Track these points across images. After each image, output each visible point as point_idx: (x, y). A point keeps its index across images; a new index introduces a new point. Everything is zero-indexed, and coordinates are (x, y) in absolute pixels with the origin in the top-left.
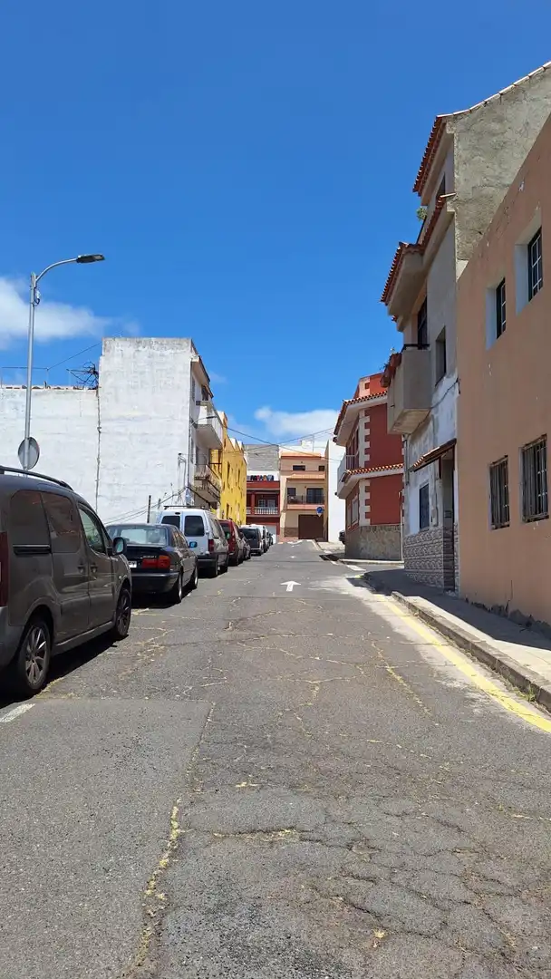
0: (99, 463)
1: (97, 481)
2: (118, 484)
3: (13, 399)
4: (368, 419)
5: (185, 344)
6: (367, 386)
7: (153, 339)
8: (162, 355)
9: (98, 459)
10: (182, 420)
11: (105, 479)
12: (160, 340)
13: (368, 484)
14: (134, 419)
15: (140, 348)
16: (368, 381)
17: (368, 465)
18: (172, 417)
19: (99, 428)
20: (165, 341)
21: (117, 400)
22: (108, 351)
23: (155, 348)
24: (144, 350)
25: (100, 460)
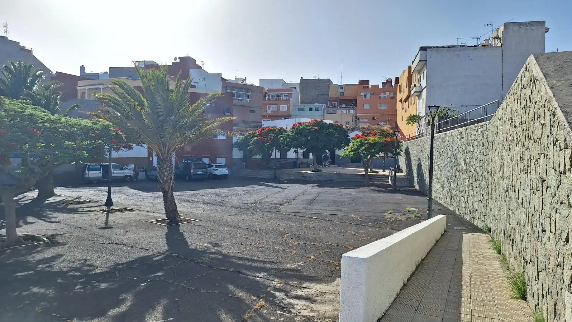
0: (503, 77)
1: (502, 85)
5: (542, 24)
8: (531, 29)
9: (502, 75)
11: (506, 84)
14: (518, 58)
15: (521, 26)
19: (502, 62)
21: (511, 50)
22: (506, 29)
23: (529, 26)
24: (523, 27)
25: (504, 76)
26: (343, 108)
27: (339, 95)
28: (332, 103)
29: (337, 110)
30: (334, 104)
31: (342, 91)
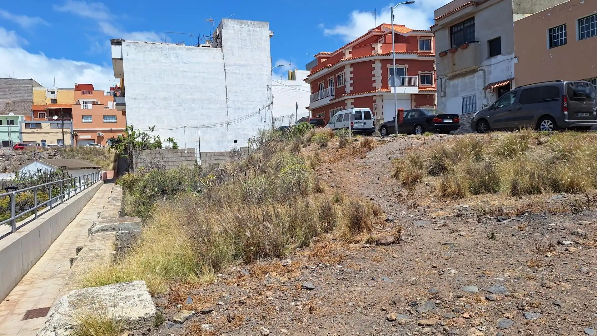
0: (226, 89)
1: (227, 99)
2: (238, 101)
3: (174, 51)
4: (351, 69)
5: (266, 26)
6: (350, 53)
7: (250, 21)
8: (254, 31)
9: (226, 87)
10: (267, 67)
11: (231, 98)
12: (253, 22)
13: (353, 101)
14: (242, 66)
15: (243, 26)
16: (351, 50)
17: (352, 92)
18: (262, 65)
19: (225, 70)
20: (256, 22)
21: (233, 55)
22: (226, 26)
23: (251, 26)
24: (245, 27)
25: (227, 87)
26: (54, 120)
27: (49, 102)
28: (39, 113)
29: (42, 124)
30: (41, 115)
31: (53, 96)
